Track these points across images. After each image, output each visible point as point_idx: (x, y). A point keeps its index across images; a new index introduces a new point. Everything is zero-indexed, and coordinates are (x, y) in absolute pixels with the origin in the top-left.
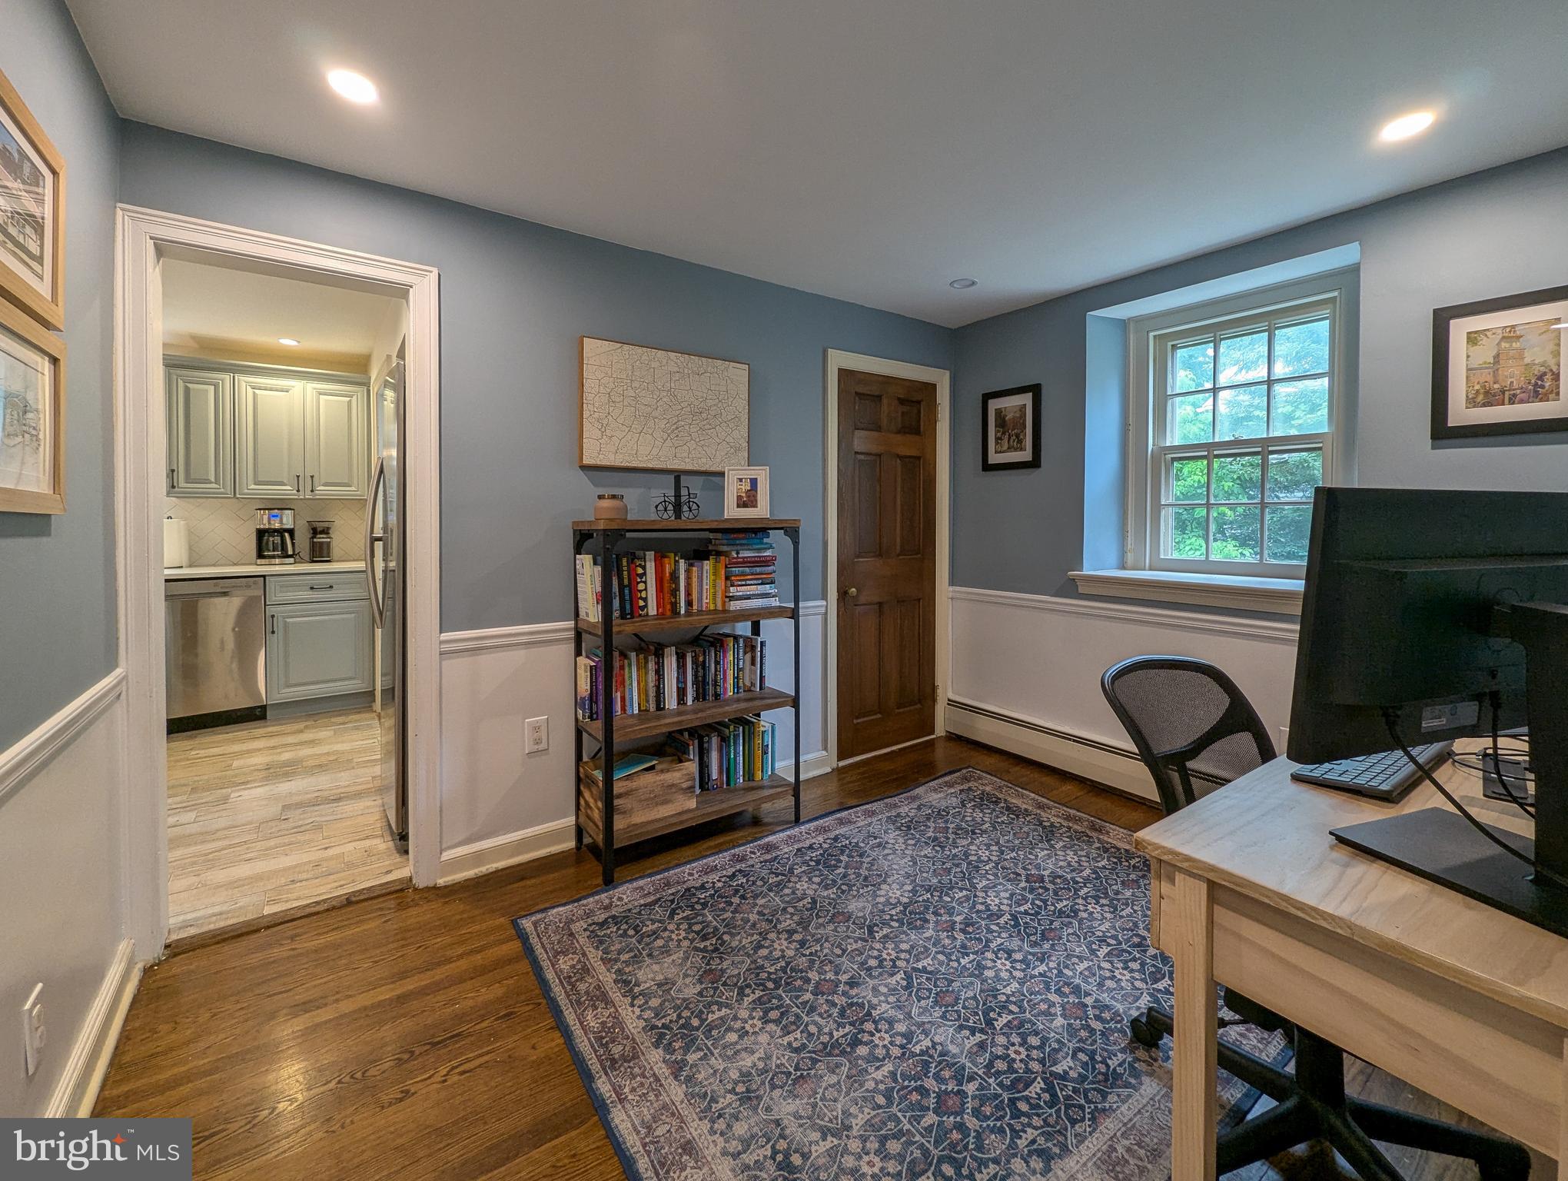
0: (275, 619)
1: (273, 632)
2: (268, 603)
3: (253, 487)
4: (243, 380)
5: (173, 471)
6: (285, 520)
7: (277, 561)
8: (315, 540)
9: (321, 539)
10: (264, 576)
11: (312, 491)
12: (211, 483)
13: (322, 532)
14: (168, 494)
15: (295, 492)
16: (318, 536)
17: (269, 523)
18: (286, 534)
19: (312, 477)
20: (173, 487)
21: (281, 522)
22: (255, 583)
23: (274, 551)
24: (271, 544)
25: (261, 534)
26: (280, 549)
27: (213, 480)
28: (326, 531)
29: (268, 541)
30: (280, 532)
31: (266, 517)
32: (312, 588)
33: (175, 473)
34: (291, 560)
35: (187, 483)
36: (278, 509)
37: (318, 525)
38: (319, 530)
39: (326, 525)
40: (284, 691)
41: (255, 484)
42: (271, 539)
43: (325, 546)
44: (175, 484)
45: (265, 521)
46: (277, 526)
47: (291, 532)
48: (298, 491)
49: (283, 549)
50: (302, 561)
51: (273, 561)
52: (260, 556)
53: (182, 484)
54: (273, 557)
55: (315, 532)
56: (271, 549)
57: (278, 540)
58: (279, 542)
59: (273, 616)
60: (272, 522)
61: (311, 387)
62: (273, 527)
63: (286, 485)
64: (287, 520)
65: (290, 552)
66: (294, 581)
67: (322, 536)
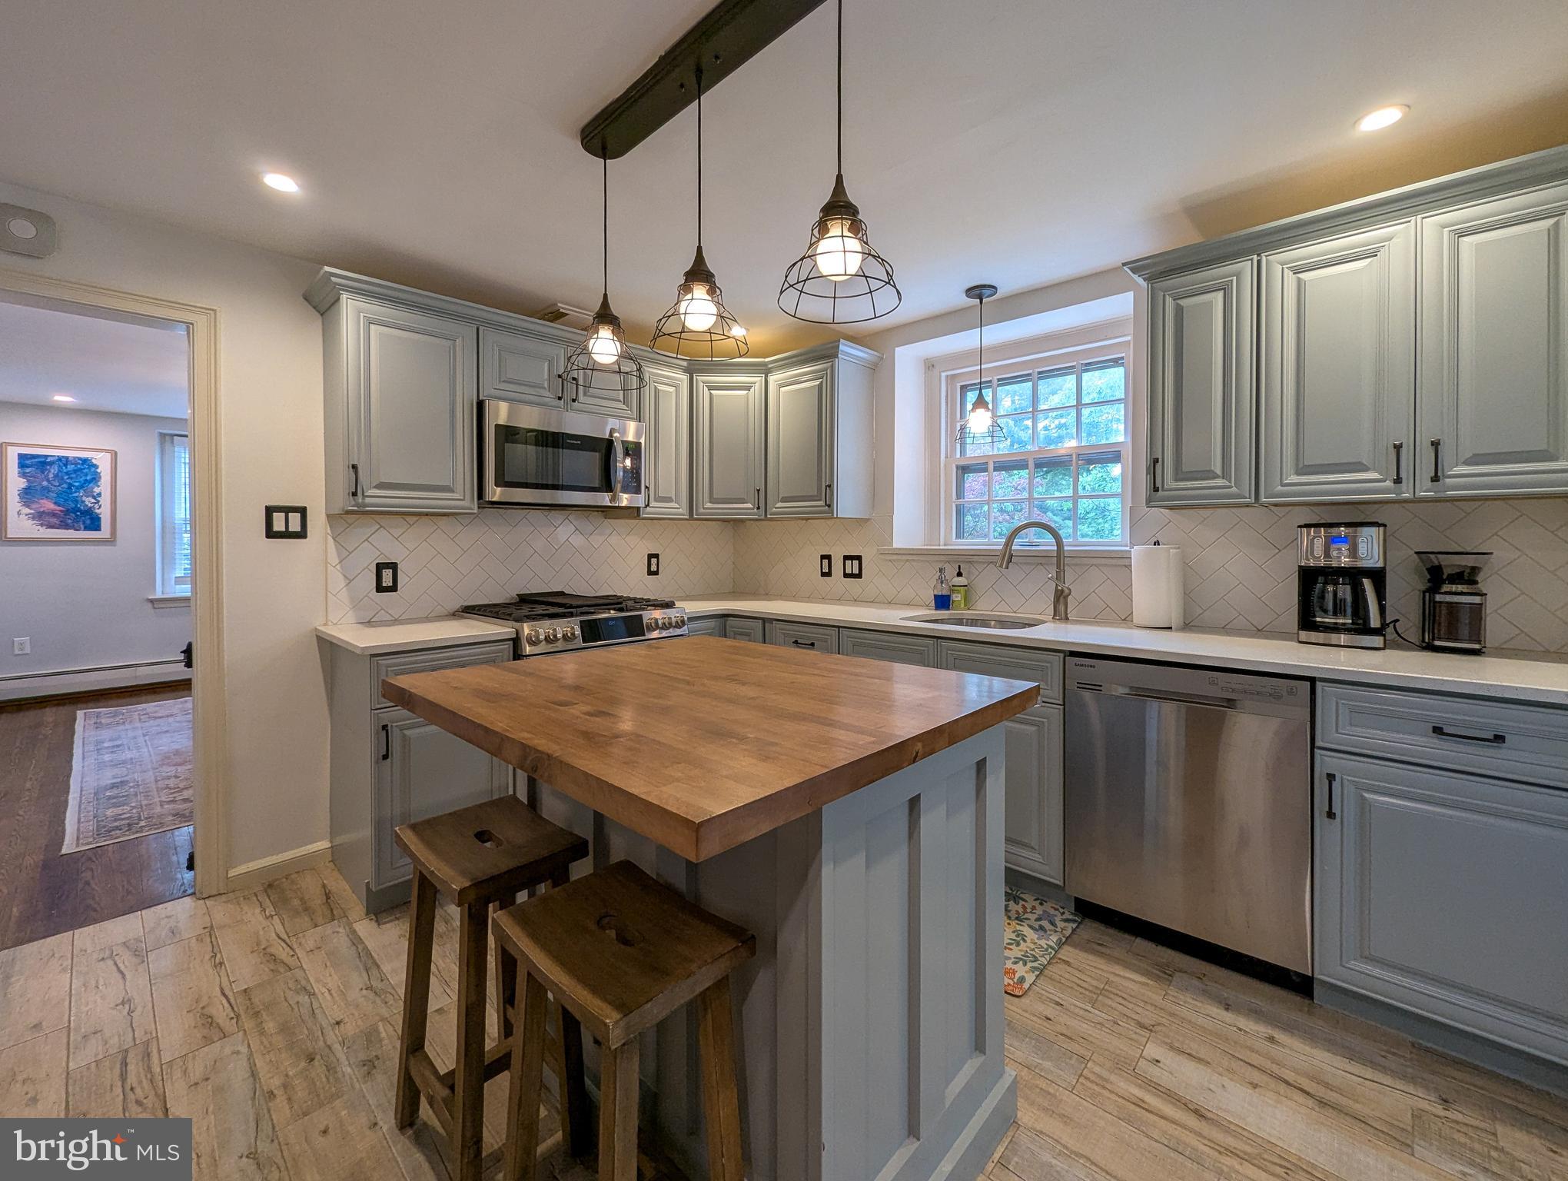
0: (1336, 785)
1: (1331, 815)
2: (1319, 743)
3: (1295, 479)
4: (1277, 262)
5: (1156, 461)
6: (1362, 550)
7: (1343, 639)
8: (1438, 598)
9: (1452, 595)
10: (1312, 681)
11: (1435, 479)
12: (1216, 477)
13: (1458, 577)
14: (1149, 502)
15: (1389, 484)
16: (1446, 588)
17: (1327, 554)
18: (1367, 583)
19: (1436, 445)
20: (1156, 489)
21: (1353, 552)
22: (1291, 692)
23: (1335, 614)
24: (1329, 597)
25: (1309, 578)
26: (1349, 611)
27: (1219, 471)
28: (1468, 577)
29: (1323, 592)
30: (1353, 575)
31: (1319, 543)
32: (1438, 730)
33: (1159, 466)
34: (1377, 641)
35: (1176, 480)
36: (1348, 525)
37: (1444, 560)
38: (1446, 572)
39: (1469, 561)
40: (1353, 964)
41: (1298, 473)
42: (1330, 588)
43: (1465, 618)
44: (1159, 484)
45: (1319, 550)
46: (1345, 561)
47: (1378, 576)
48: (1398, 481)
49: (1355, 614)
50: (1401, 643)
51: (1334, 638)
52: (1307, 622)
53: (1170, 483)
54: (1335, 629)
55: (1435, 577)
56: (1330, 606)
57: (1345, 592)
58: (1349, 599)
59: (1331, 777)
60: (1334, 553)
61: (1432, 225)
62: (1335, 564)
63: (1366, 469)
64: (1369, 549)
65: (1375, 622)
66: (1385, 702)
67: (1454, 588)
